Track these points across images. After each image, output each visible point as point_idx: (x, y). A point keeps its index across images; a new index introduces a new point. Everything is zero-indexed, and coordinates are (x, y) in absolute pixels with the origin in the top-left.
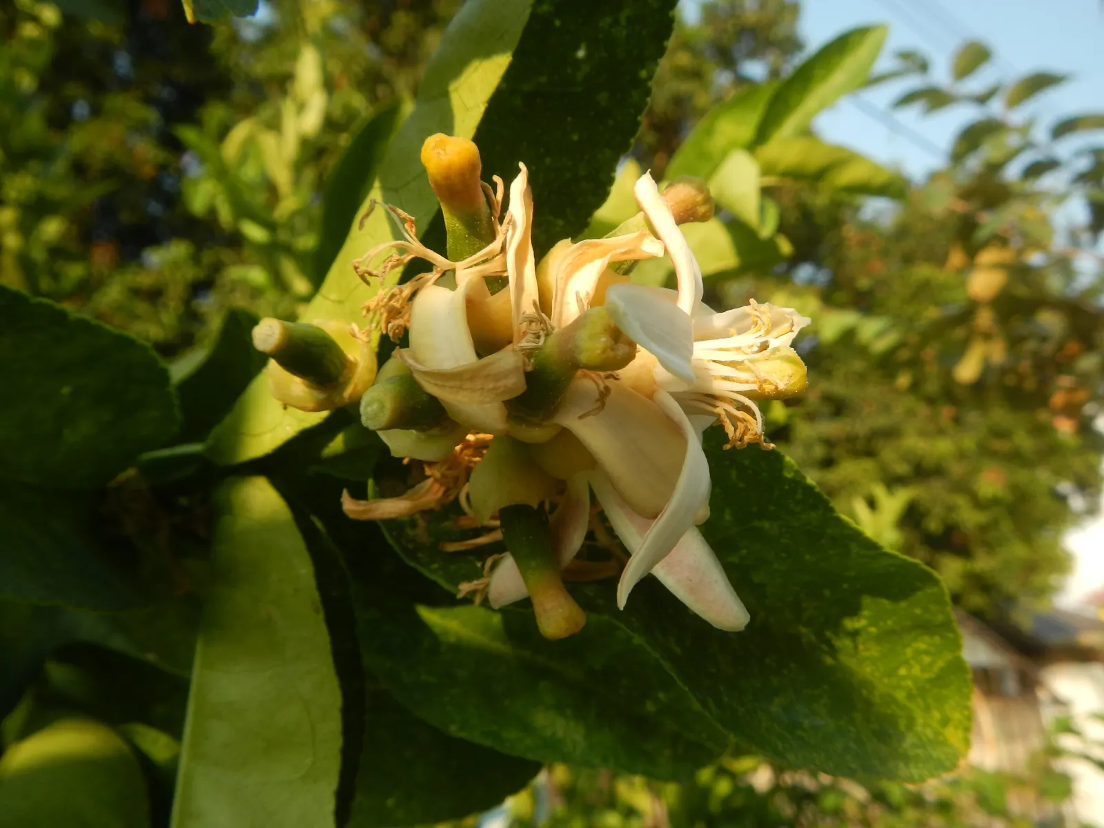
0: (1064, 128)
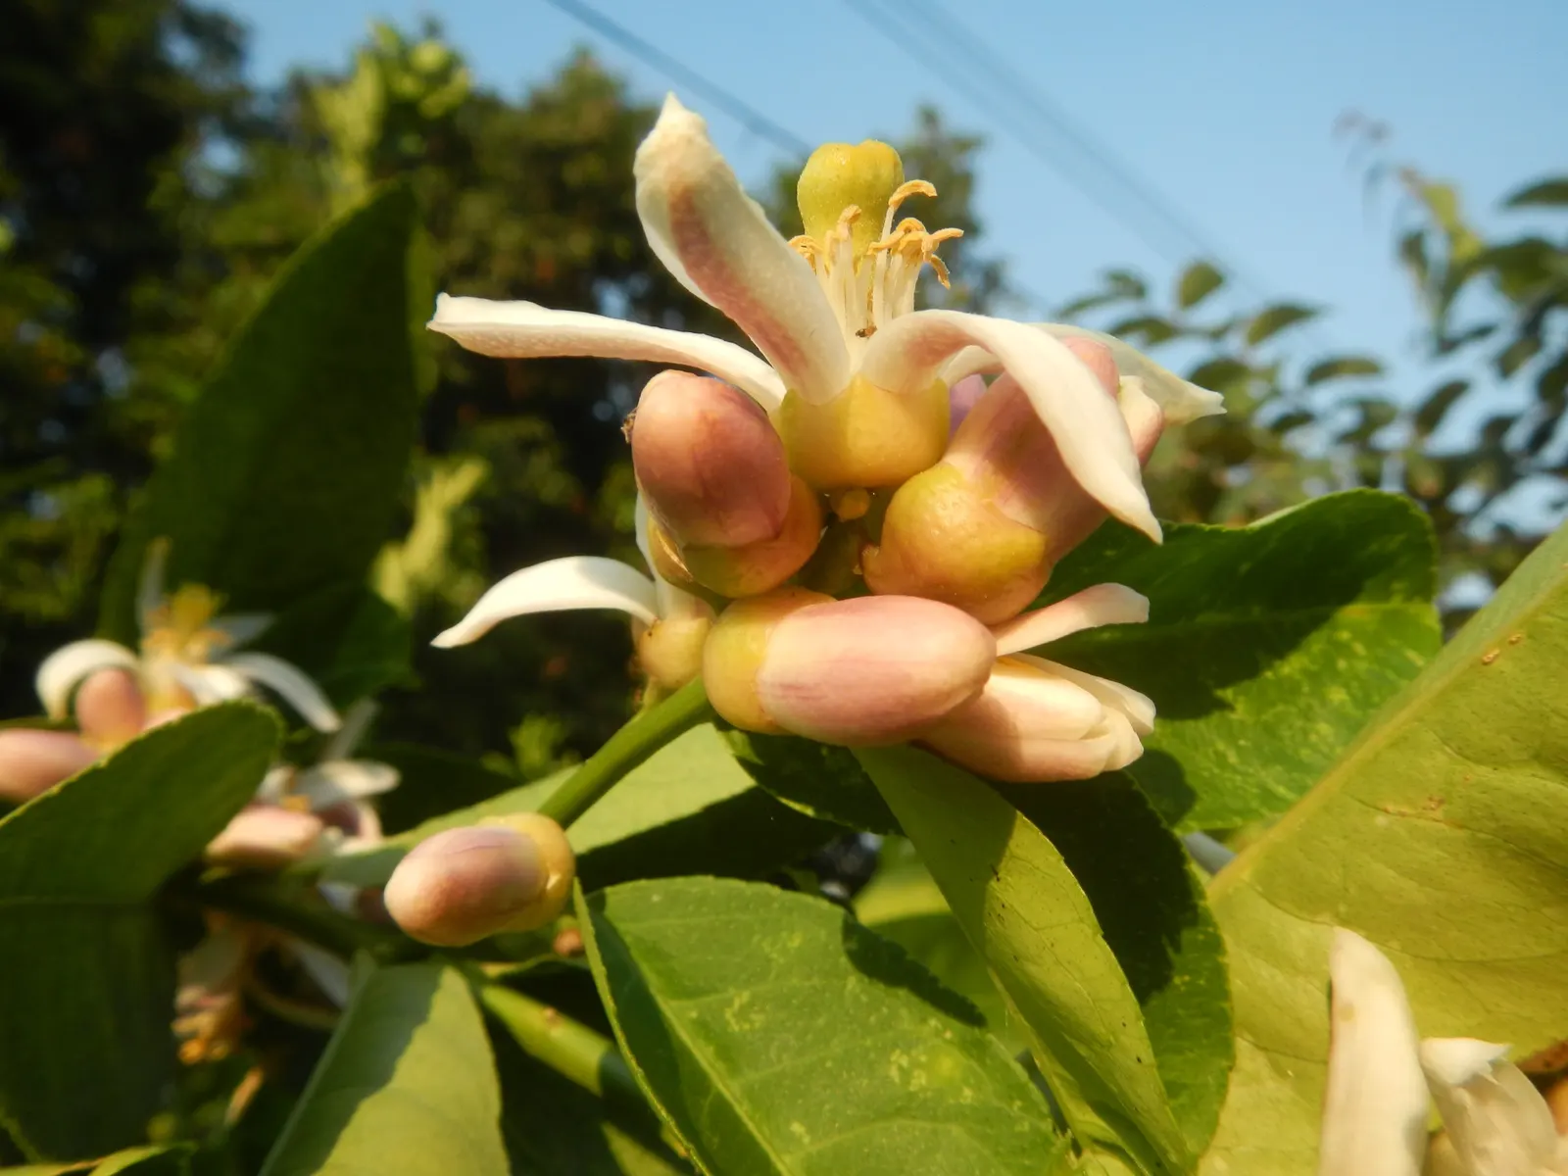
0: (1322, 372)
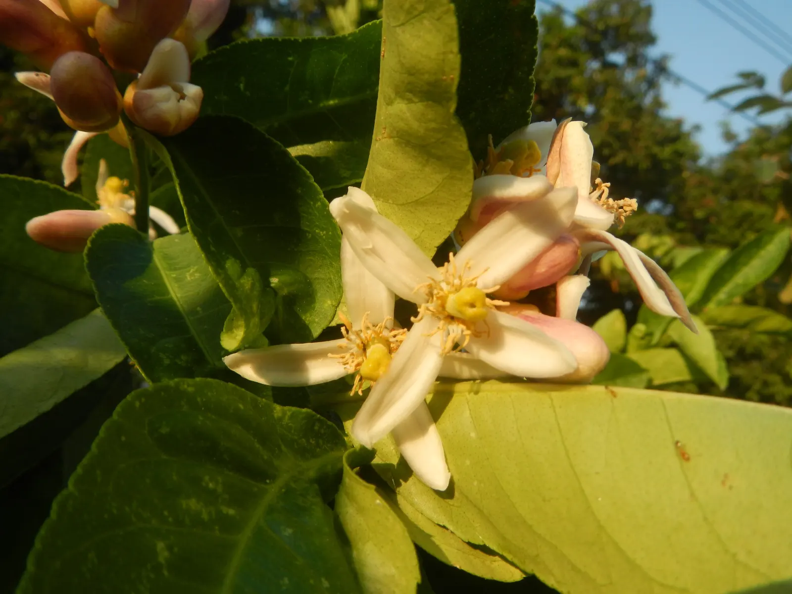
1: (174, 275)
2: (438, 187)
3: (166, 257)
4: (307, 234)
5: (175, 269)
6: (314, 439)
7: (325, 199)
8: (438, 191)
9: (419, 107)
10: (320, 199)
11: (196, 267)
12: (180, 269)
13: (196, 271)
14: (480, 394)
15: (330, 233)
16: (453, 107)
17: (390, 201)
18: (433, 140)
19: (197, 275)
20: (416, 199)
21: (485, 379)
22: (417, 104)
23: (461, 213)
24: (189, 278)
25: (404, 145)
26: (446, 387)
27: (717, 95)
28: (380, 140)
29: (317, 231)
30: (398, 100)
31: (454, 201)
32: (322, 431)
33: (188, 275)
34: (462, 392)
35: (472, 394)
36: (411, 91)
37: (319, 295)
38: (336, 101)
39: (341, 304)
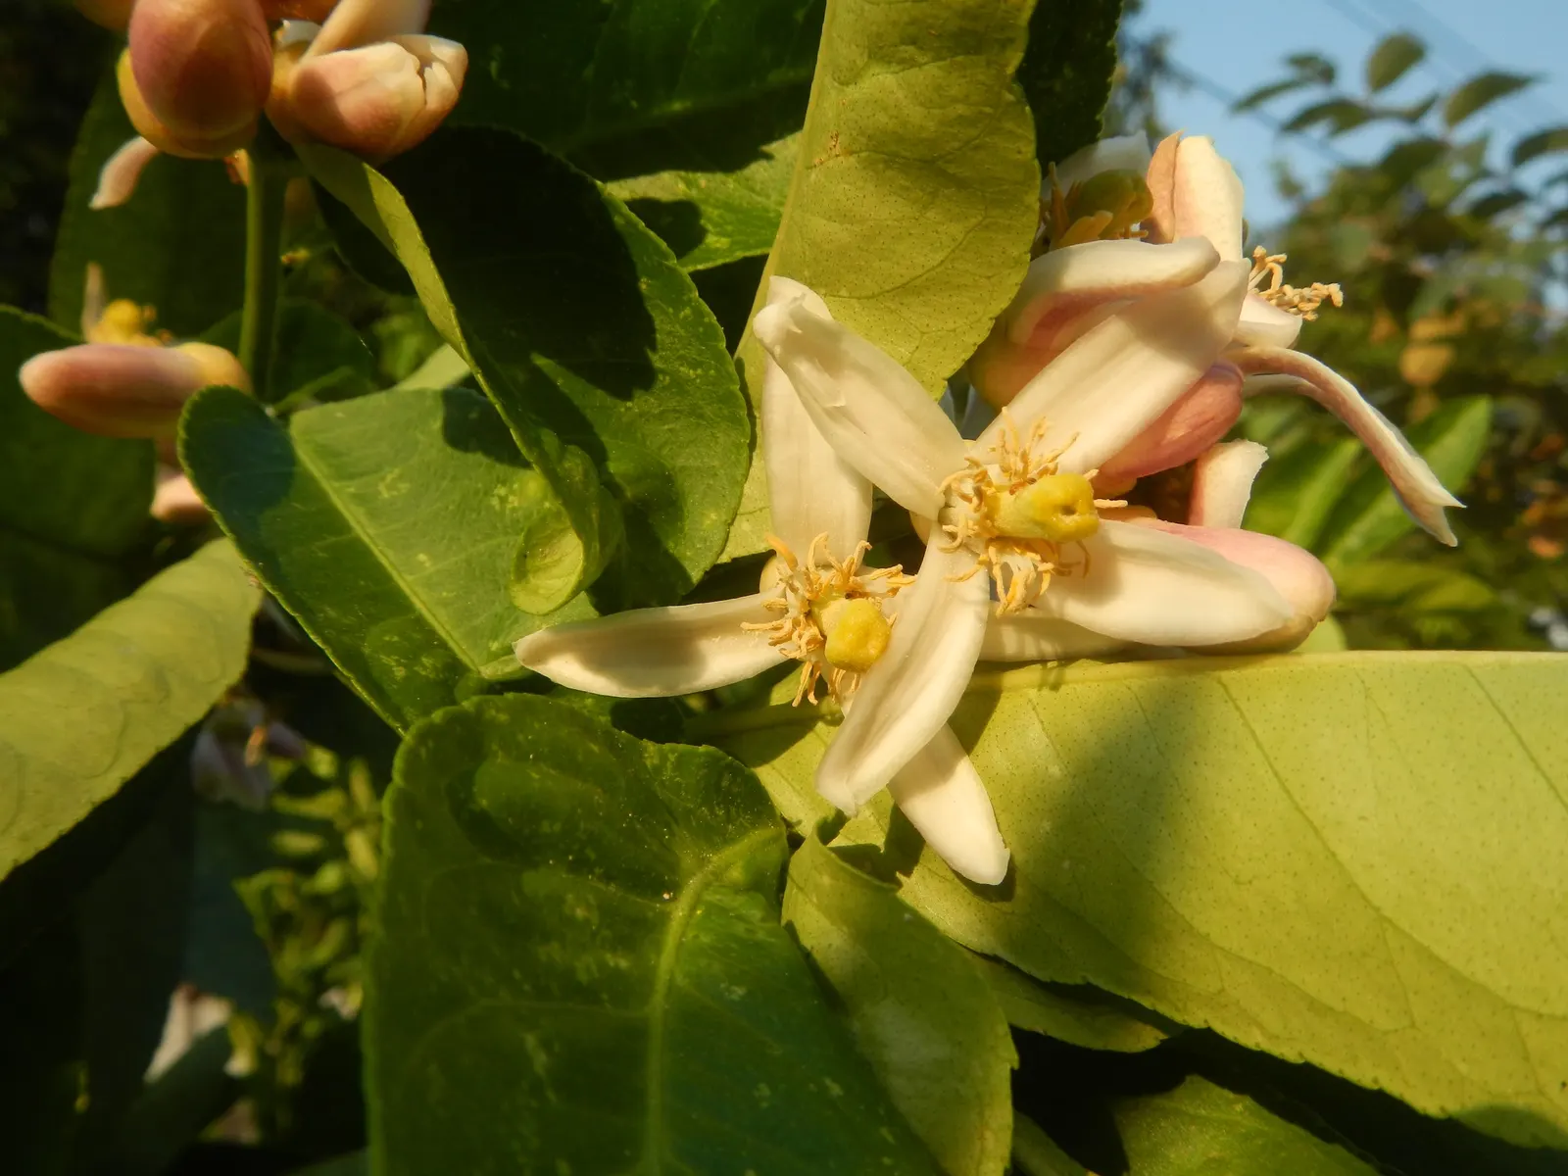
0: (1529, 149)
1: (352, 490)
2: (953, 251)
3: (325, 452)
4: (661, 377)
5: (351, 477)
6: (722, 806)
7: (701, 300)
8: (953, 260)
9: (929, 72)
10: (690, 300)
11: (397, 471)
12: (362, 475)
13: (401, 478)
14: (1063, 689)
15: (712, 372)
16: (1015, 59)
17: (843, 292)
18: (956, 145)
19: (404, 487)
20: (904, 280)
21: (1067, 659)
22: (926, 67)
23: (1001, 304)
24: (386, 495)
25: (881, 166)
26: (984, 681)
27: (1252, 102)
28: (822, 163)
29: (682, 369)
30: (876, 69)
31: (989, 278)
32: (736, 790)
33: (382, 487)
34: (1020, 689)
35: (1046, 692)
36: (913, 42)
37: (692, 501)
38: (688, 104)
39: (738, 517)
